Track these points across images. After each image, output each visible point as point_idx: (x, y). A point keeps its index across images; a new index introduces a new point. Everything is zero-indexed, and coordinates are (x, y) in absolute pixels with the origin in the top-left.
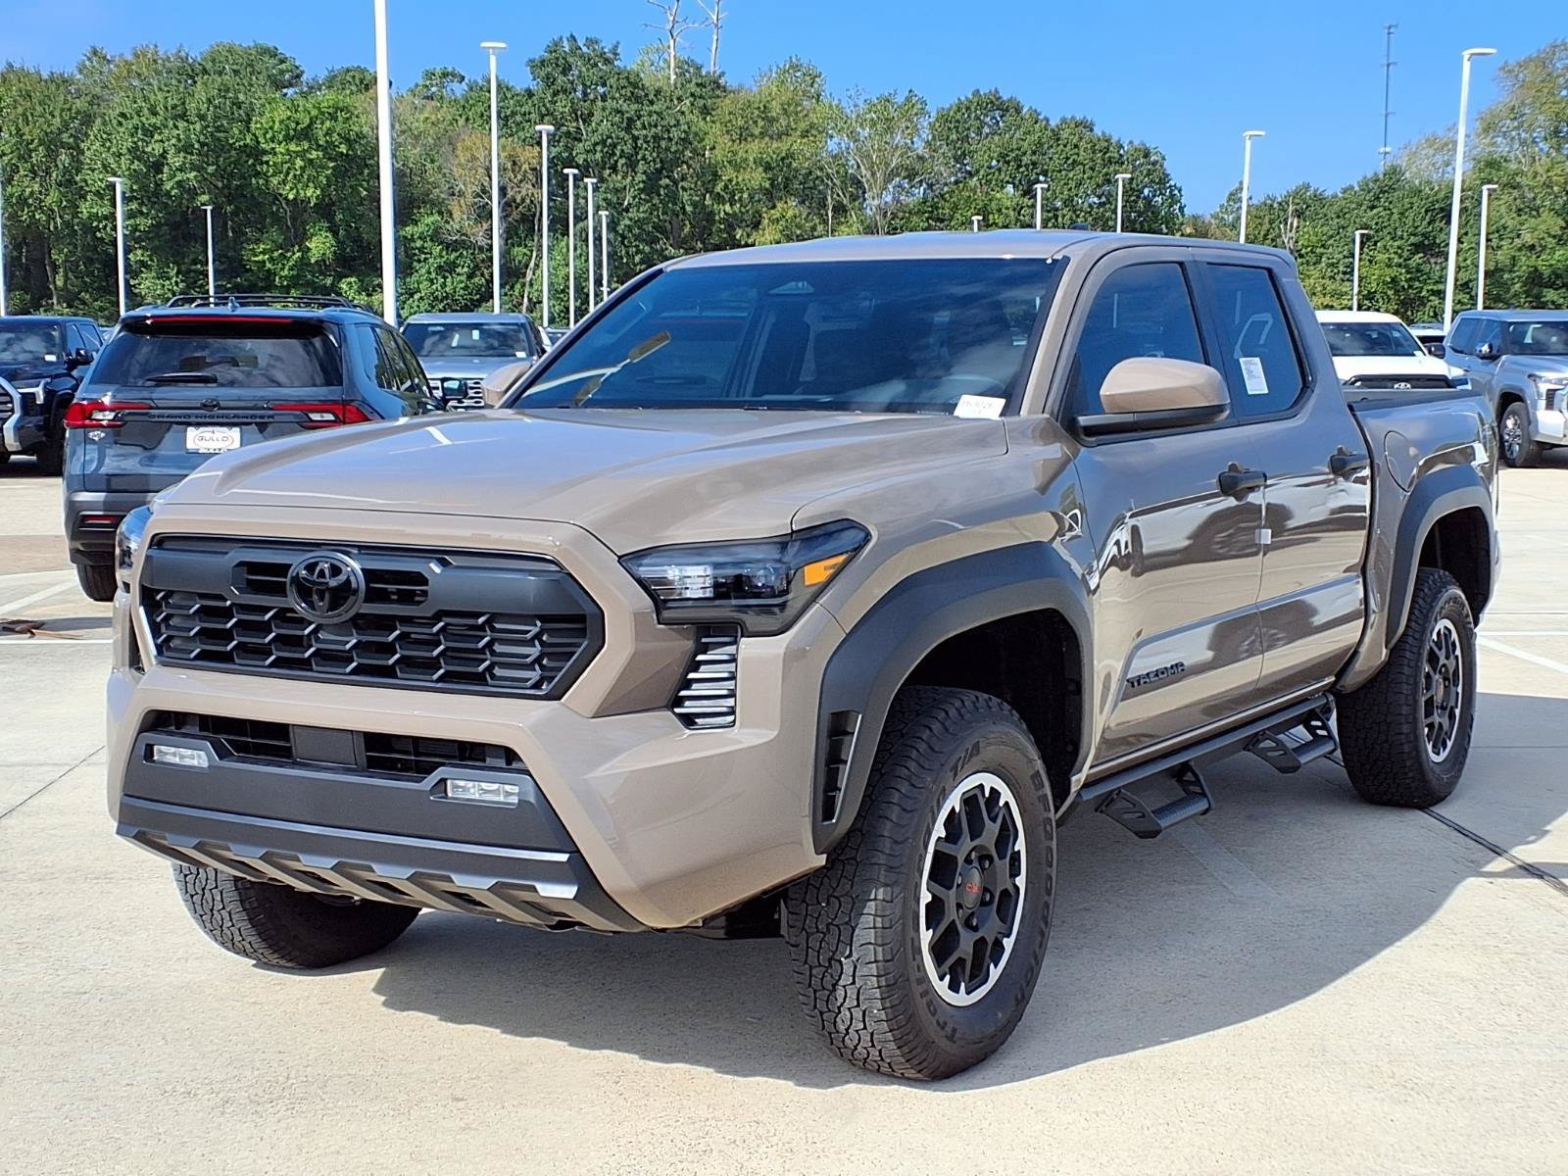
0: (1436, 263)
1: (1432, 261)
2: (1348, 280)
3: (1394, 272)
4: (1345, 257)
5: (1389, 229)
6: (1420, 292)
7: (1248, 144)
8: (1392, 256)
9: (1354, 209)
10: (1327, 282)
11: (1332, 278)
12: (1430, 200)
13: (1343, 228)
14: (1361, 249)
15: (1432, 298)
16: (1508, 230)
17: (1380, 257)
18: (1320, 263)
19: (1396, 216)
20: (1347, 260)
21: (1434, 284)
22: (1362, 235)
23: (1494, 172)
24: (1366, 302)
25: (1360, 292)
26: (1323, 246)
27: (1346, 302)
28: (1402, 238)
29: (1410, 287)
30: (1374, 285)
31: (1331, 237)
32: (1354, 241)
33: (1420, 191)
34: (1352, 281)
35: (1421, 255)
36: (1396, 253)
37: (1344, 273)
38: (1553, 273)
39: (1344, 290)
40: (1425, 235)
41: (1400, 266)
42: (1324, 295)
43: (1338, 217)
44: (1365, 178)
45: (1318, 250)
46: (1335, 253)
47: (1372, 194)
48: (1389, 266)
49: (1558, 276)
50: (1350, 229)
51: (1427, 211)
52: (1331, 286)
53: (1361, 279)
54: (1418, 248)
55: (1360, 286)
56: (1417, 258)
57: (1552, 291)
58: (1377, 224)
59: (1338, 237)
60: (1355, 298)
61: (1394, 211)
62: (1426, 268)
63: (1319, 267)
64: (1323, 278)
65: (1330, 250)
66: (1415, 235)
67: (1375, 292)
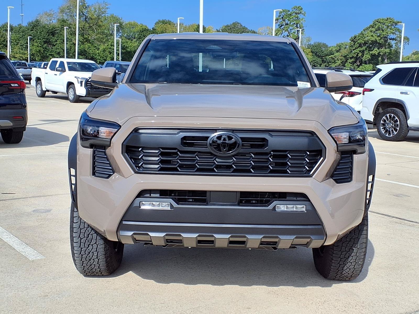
0: (50, 47)
1: (49, 46)
2: (26, 50)
3: (39, 48)
4: (25, 43)
5: (37, 37)
6: (47, 54)
7: (9, 10)
8: (39, 44)
9: (27, 31)
10: (20, 50)
11: (22, 49)
12: (48, 29)
13: (24, 35)
14: (30, 42)
15: (50, 56)
16: (69, 39)
17: (35, 44)
18: (18, 45)
19: (39, 33)
20: (25, 44)
21: (50, 52)
22: (30, 38)
23: (64, 23)
24: (32, 56)
25: (30, 53)
26: (18, 40)
27: (26, 56)
28: (40, 39)
29: (44, 53)
30: (34, 52)
31: (21, 38)
32: (27, 39)
33: (45, 27)
34: (28, 50)
35: (46, 44)
36: (39, 43)
37: (25, 48)
38: (81, 51)
39: (25, 52)
40: (47, 39)
41: (40, 47)
42: (20, 54)
43: (22, 32)
44: (29, 22)
45: (17, 41)
46: (22, 42)
47: (32, 27)
48: (38, 47)
49: (82, 52)
50: (26, 36)
51: (47, 33)
52: (22, 51)
53: (30, 50)
54: (45, 42)
55: (30, 52)
56: (45, 45)
57: (81, 56)
58: (34, 35)
59: (23, 38)
60: (29, 55)
61: (38, 32)
62: (48, 48)
63: (18, 46)
64: (19, 49)
65: (21, 41)
66: (44, 39)
67: (34, 54)
